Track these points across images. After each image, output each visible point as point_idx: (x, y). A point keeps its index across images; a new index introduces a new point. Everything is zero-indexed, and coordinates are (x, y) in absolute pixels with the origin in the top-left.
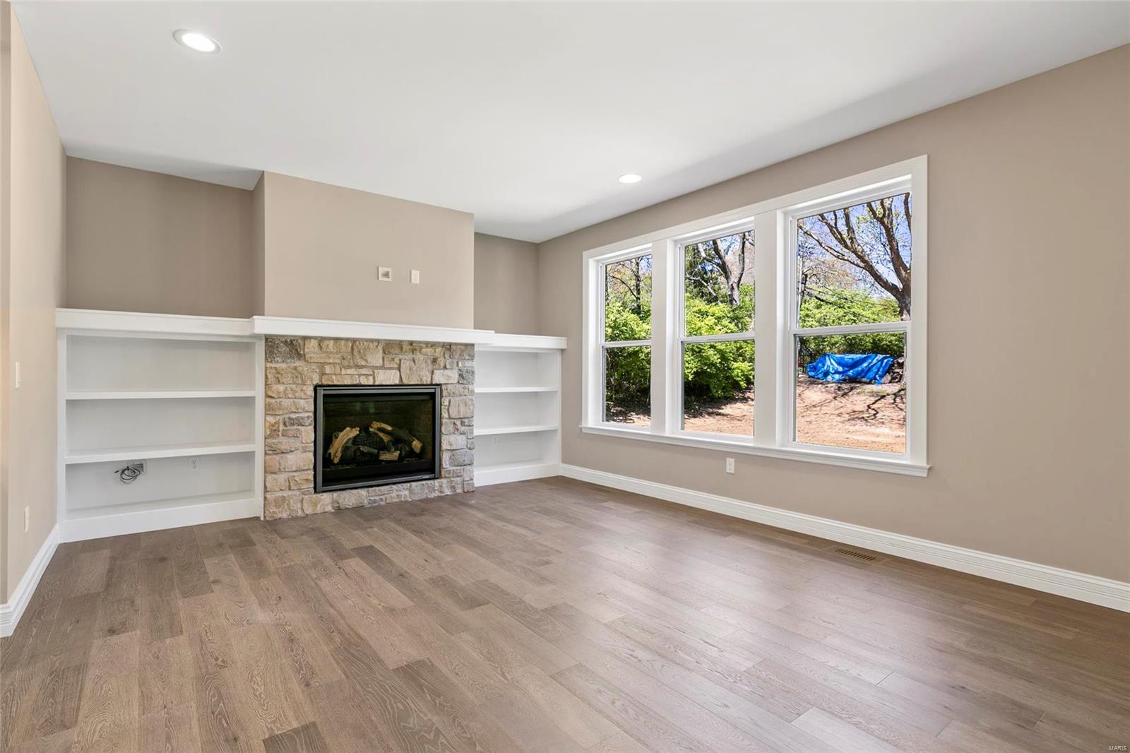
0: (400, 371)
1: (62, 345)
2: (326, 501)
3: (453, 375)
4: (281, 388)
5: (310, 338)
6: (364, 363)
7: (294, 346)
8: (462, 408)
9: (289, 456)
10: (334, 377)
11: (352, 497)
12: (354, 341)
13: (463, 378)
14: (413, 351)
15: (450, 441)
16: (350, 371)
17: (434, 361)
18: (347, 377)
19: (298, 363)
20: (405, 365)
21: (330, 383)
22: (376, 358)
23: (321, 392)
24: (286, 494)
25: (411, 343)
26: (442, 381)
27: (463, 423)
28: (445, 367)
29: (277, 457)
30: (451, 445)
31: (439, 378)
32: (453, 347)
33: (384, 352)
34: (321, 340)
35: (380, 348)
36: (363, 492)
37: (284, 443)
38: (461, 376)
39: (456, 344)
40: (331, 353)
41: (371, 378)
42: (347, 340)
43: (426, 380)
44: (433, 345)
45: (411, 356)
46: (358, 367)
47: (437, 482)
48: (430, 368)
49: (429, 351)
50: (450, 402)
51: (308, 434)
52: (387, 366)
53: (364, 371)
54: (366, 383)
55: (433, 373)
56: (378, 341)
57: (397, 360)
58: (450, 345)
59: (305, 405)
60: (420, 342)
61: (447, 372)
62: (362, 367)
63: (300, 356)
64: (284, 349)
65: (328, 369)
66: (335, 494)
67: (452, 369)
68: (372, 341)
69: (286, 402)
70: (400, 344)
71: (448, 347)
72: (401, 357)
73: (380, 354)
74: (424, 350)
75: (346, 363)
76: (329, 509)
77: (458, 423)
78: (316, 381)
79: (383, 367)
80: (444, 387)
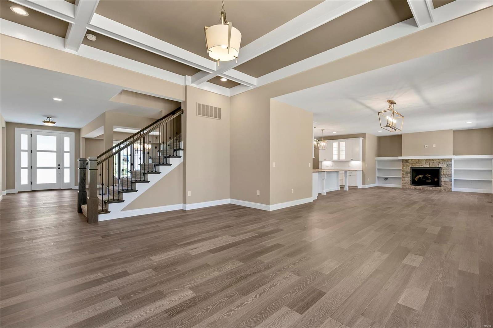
0: (430, 165)
1: (377, 162)
2: (413, 187)
3: (445, 166)
4: (404, 167)
5: (409, 159)
7: (407, 161)
8: (448, 173)
9: (406, 178)
11: (418, 187)
12: (419, 159)
14: (433, 161)
15: (444, 179)
17: (439, 162)
18: (417, 166)
19: (408, 164)
20: (431, 163)
21: (414, 167)
22: (424, 162)
23: (412, 168)
24: (405, 184)
25: (433, 159)
27: (448, 176)
28: (442, 164)
29: (404, 178)
30: (444, 180)
31: (440, 166)
33: (426, 161)
34: (412, 160)
35: (425, 160)
36: (421, 187)
37: (405, 176)
38: (447, 165)
39: (445, 159)
40: (414, 162)
41: (423, 166)
42: (417, 159)
44: (439, 159)
45: (433, 162)
46: (419, 164)
47: (440, 188)
48: (438, 164)
49: (438, 160)
50: (444, 171)
51: (409, 175)
52: (426, 163)
53: (421, 165)
54: (421, 167)
55: (438, 165)
56: (424, 159)
57: (429, 163)
58: (444, 159)
59: (409, 170)
60: (435, 159)
61: (443, 165)
62: (420, 164)
63: (408, 162)
64: (405, 161)
65: (413, 164)
66: (415, 186)
67: (444, 164)
68: (423, 159)
69: (405, 170)
70: (430, 160)
71: (443, 160)
75: (417, 163)
76: (413, 188)
78: (411, 166)
79: (425, 164)
80: (442, 168)
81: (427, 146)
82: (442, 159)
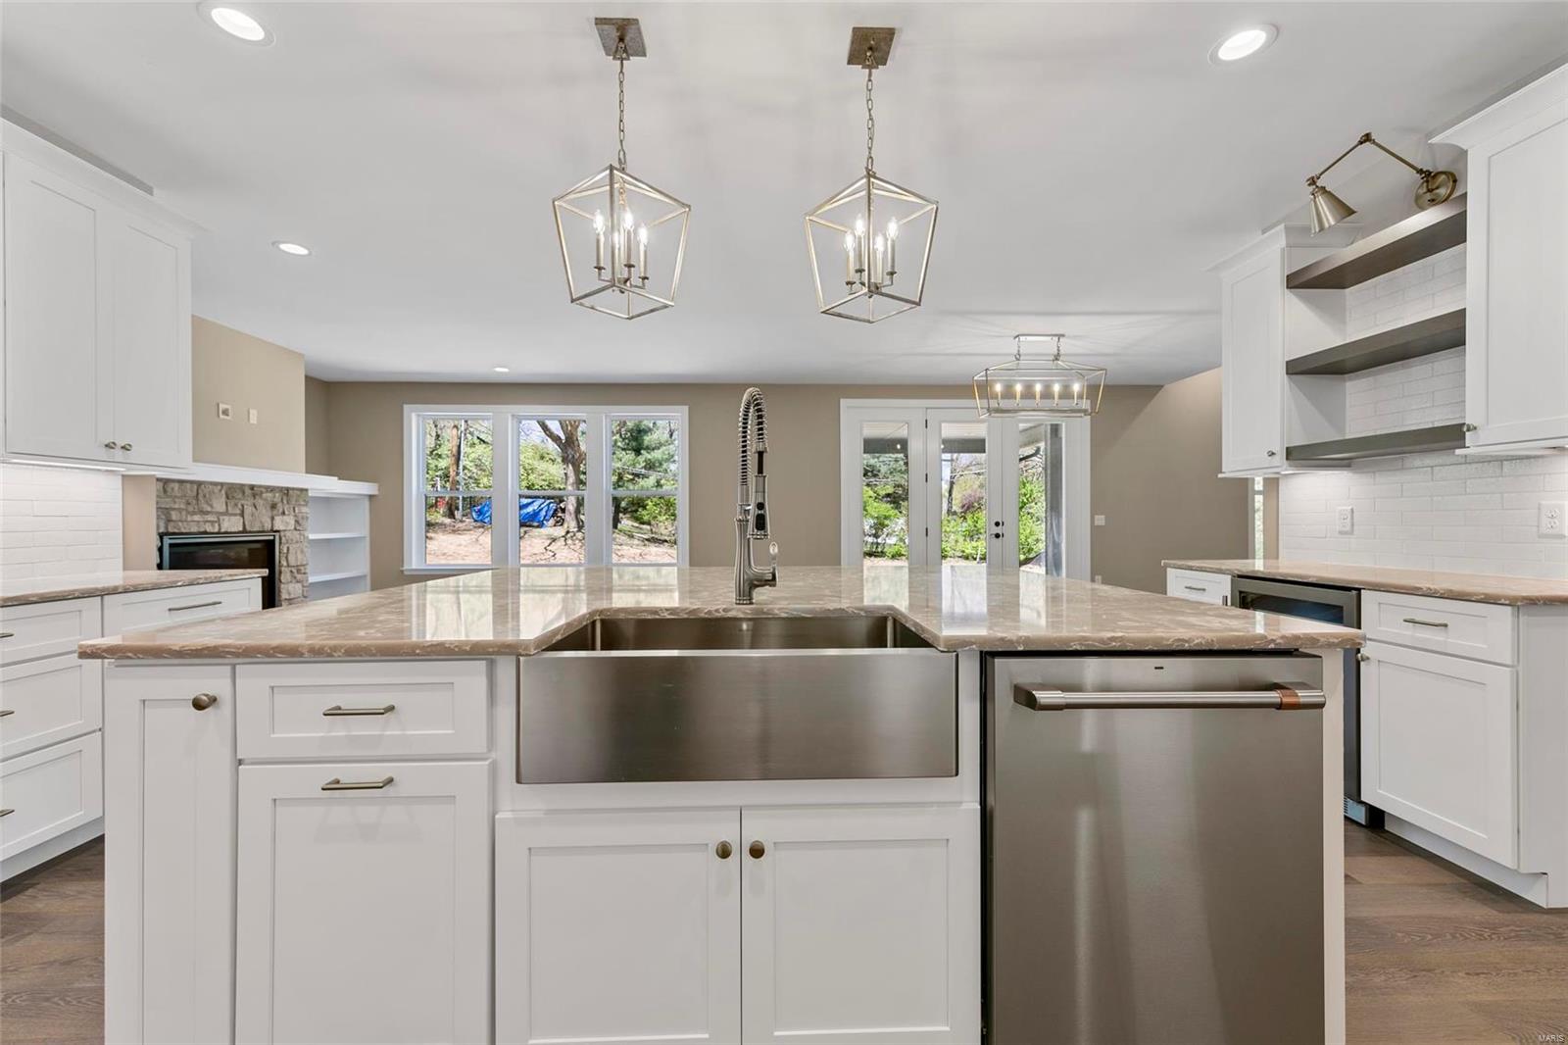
0: (243, 517)
3: (290, 522)
6: (209, 509)
8: (300, 556)
10: (180, 524)
12: (199, 484)
13: (300, 525)
14: (254, 496)
15: (288, 590)
16: (196, 518)
17: (274, 506)
18: (193, 524)
20: (248, 510)
21: (176, 531)
22: (219, 505)
23: (167, 541)
25: (252, 487)
26: (281, 528)
27: (298, 571)
28: (283, 513)
30: (289, 594)
31: (278, 524)
32: (291, 492)
33: (227, 497)
35: (223, 492)
38: (297, 522)
39: (293, 489)
40: (176, 497)
41: (216, 525)
42: (192, 482)
43: (268, 526)
44: (271, 489)
45: (252, 501)
46: (203, 512)
48: (270, 513)
49: (269, 495)
50: (288, 548)
52: (230, 510)
53: (210, 518)
54: (212, 531)
55: (273, 519)
56: (222, 485)
57: (239, 506)
58: (288, 489)
60: (260, 486)
61: (285, 518)
62: (207, 513)
65: (174, 516)
67: (288, 514)
68: (216, 484)
70: (242, 488)
71: (286, 492)
72: (243, 502)
73: (224, 499)
74: (264, 495)
75: (191, 509)
77: (294, 570)
78: (161, 529)
79: (226, 513)
80: (282, 534)
81: (225, 412)
82: (281, 489)
